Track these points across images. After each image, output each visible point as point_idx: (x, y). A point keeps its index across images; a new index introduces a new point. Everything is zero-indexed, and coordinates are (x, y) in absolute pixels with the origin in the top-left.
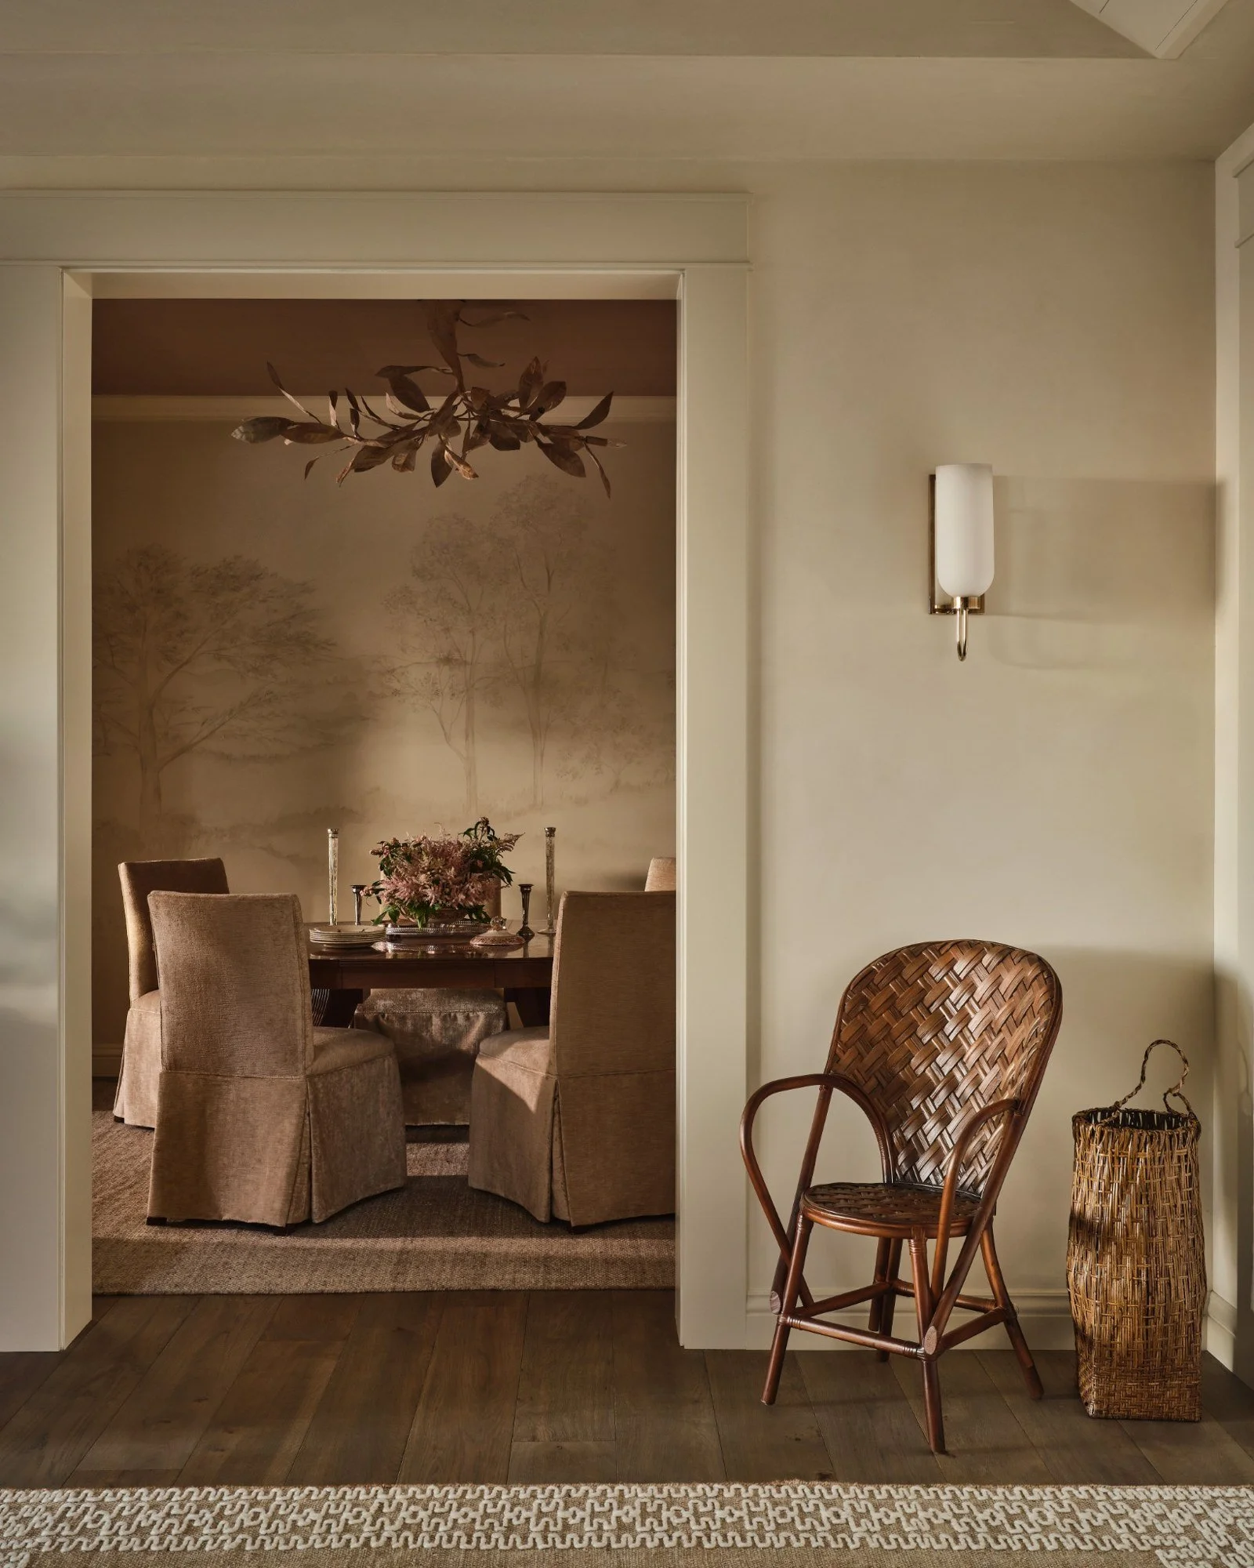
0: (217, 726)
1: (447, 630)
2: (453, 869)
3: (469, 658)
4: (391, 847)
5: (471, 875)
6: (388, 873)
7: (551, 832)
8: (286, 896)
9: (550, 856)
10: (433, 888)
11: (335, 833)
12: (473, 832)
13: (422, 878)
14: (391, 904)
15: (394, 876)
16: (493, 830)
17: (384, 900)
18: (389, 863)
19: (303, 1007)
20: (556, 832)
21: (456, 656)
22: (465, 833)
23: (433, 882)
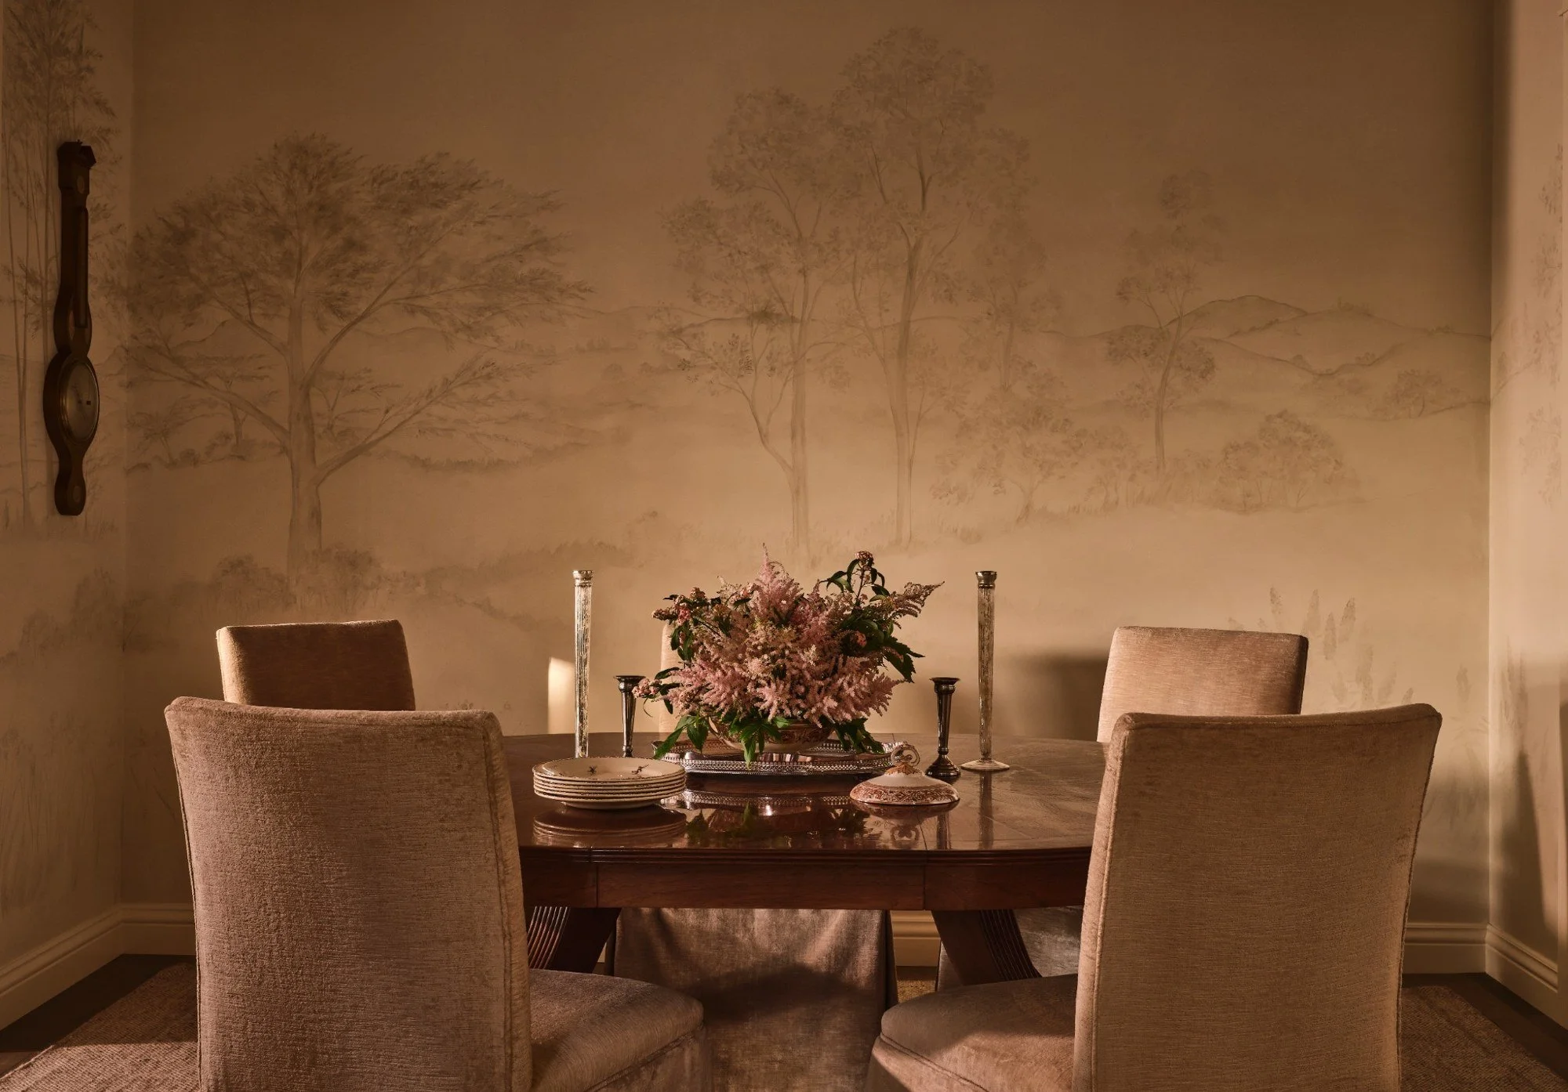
0: (408, 416)
1: (764, 268)
2: (814, 648)
3: (798, 314)
4: (690, 605)
5: (845, 659)
6: (687, 655)
7: (988, 580)
8: (467, 718)
9: (985, 625)
10: (773, 686)
11: (587, 577)
12: (845, 578)
13: (754, 666)
14: (692, 713)
15: (698, 661)
16: (881, 575)
17: (678, 706)
18: (688, 636)
19: (507, 972)
20: (996, 582)
21: (778, 308)
22: (830, 581)
23: (774, 673)
